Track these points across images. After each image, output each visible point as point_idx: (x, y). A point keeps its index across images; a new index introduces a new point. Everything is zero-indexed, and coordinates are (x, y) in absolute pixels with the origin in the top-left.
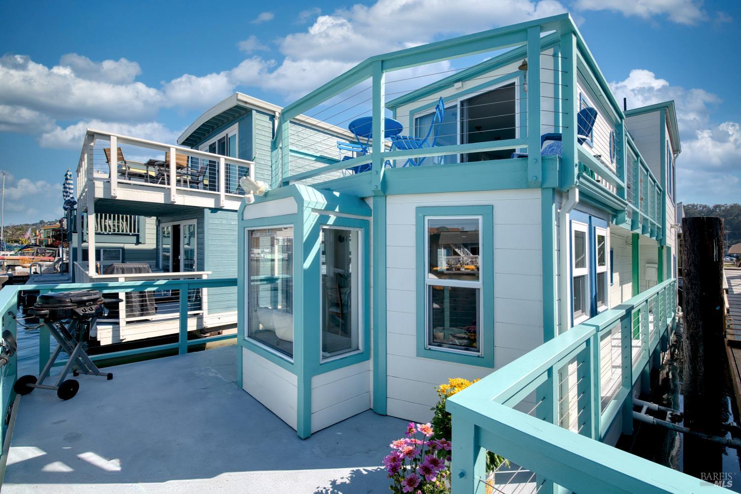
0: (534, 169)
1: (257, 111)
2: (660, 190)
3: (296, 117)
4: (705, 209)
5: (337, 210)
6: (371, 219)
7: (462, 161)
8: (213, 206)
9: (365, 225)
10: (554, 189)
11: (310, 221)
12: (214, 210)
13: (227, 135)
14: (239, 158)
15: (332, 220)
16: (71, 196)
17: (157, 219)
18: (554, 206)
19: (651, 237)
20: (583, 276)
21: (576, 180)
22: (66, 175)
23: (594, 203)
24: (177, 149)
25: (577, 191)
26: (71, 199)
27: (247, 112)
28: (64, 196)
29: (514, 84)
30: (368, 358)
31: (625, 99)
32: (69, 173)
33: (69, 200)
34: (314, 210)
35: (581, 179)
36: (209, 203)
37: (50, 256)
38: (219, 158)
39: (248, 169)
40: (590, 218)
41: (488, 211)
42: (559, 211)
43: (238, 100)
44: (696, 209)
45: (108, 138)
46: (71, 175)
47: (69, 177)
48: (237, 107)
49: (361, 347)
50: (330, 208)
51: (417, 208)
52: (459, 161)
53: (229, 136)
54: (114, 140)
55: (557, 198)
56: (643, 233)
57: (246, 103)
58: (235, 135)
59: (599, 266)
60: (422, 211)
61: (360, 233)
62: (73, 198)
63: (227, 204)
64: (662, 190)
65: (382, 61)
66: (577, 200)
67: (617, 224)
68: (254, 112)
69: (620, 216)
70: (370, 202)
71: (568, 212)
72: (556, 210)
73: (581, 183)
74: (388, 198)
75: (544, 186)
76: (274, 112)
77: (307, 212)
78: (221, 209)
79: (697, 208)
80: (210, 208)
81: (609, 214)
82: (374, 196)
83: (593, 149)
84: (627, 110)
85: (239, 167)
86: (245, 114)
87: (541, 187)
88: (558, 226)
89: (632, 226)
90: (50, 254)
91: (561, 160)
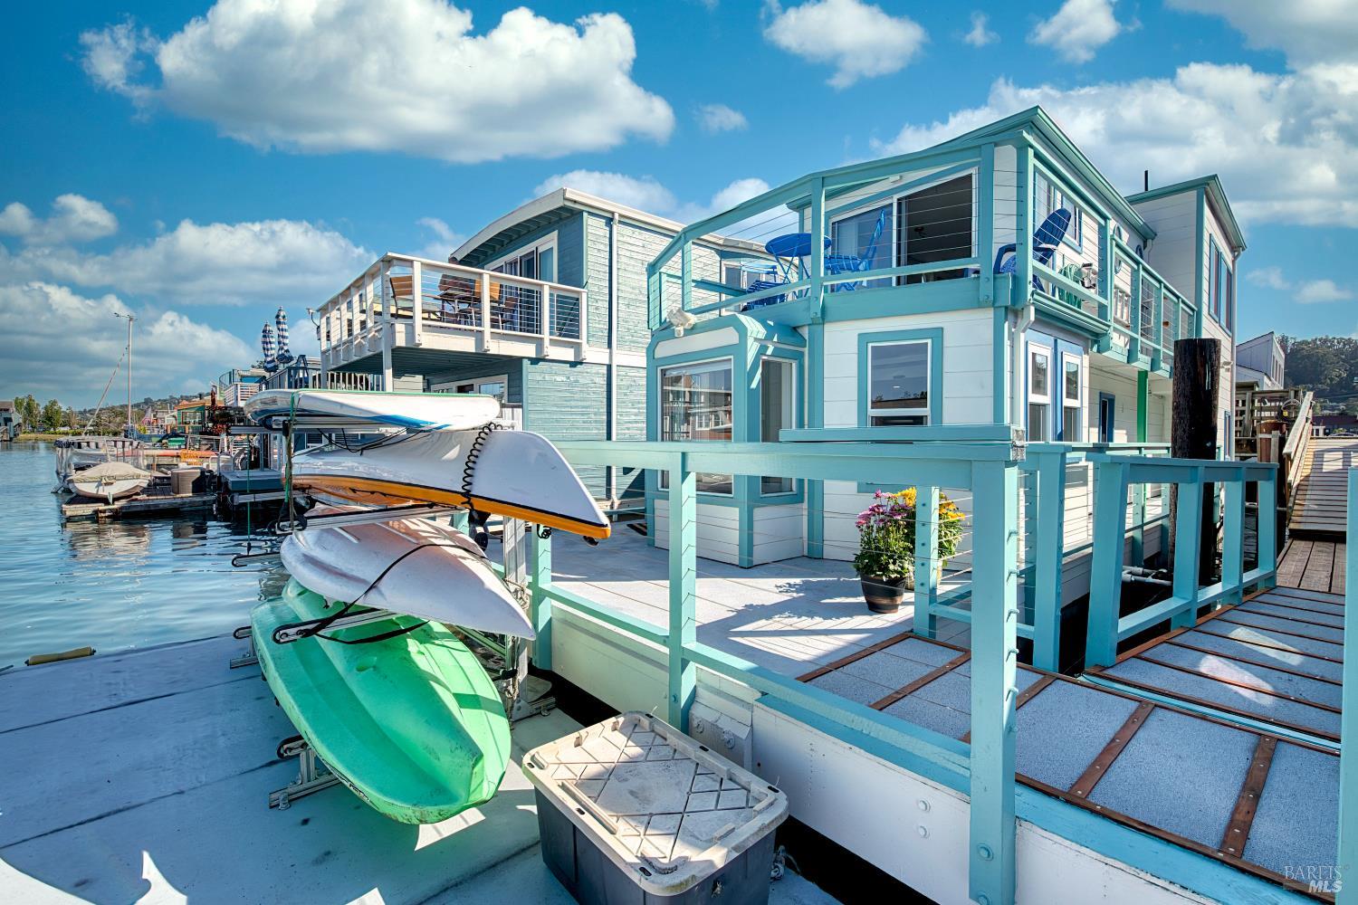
0: (986, 288)
1: (589, 213)
2: (1193, 310)
3: (702, 237)
4: (1347, 347)
5: (775, 339)
6: (806, 350)
7: (898, 283)
8: (533, 355)
9: (799, 357)
10: (1006, 308)
11: (752, 350)
12: (535, 361)
13: (537, 248)
14: (559, 283)
15: (769, 352)
16: (286, 348)
17: (424, 379)
18: (1006, 325)
19: (1128, 362)
20: (1044, 405)
21: (1029, 297)
22: (278, 317)
23: (1059, 324)
24: (491, 276)
25: (1032, 309)
26: (286, 354)
27: (573, 215)
28: (264, 349)
29: (970, 176)
30: (802, 501)
31: (1146, 172)
32: (282, 314)
33: (283, 354)
34: (756, 339)
35: (1035, 296)
36: (528, 350)
37: (208, 449)
38: (541, 285)
39: (578, 299)
40: (1056, 341)
41: (937, 334)
42: (1013, 330)
43: (565, 199)
44: (1329, 347)
45: (409, 264)
46: (284, 317)
47: (282, 320)
48: (563, 208)
49: (794, 488)
50: (769, 338)
51: (859, 335)
52: (894, 284)
53: (540, 250)
54: (417, 266)
55: (1011, 317)
56: (1152, 370)
57: (575, 202)
58: (552, 248)
59: (1067, 397)
60: (864, 338)
61: (794, 365)
62: (287, 351)
63: (553, 352)
64: (1196, 309)
65: (823, 178)
66: (1032, 318)
67: (1099, 351)
68: (585, 214)
69: (1103, 341)
70: (805, 332)
71: (1024, 331)
72: (1009, 329)
73: (1035, 300)
74: (825, 326)
75: (997, 305)
76: (613, 213)
77: (750, 341)
78: (544, 360)
79: (1333, 345)
80: (529, 358)
81: (1088, 339)
82: (809, 325)
83: (1083, 255)
84: (1149, 189)
85: (558, 296)
86: (568, 217)
87: (993, 305)
88: (1012, 347)
89: (1128, 357)
90: (207, 447)
91: (1014, 278)
